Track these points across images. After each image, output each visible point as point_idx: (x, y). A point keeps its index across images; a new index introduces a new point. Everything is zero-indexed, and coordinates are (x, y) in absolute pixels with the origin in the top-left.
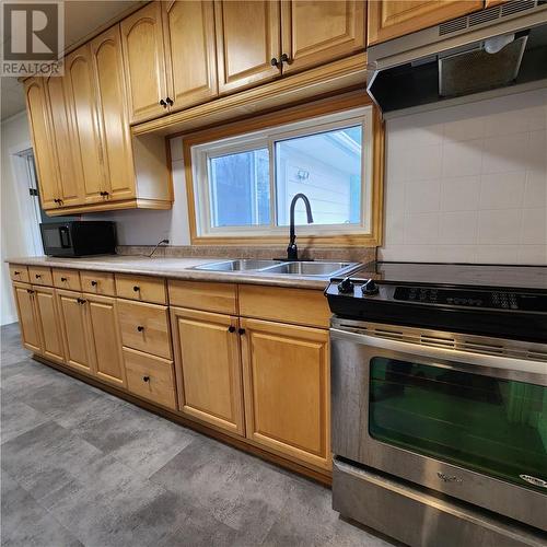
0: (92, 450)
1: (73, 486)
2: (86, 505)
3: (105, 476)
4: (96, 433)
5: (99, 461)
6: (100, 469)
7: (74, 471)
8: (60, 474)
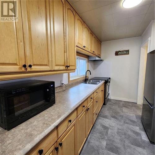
0: (110, 131)
1: (118, 129)
2: (120, 125)
3: (113, 126)
4: (104, 133)
5: (112, 128)
6: (113, 127)
7: (116, 131)
8: (118, 133)
